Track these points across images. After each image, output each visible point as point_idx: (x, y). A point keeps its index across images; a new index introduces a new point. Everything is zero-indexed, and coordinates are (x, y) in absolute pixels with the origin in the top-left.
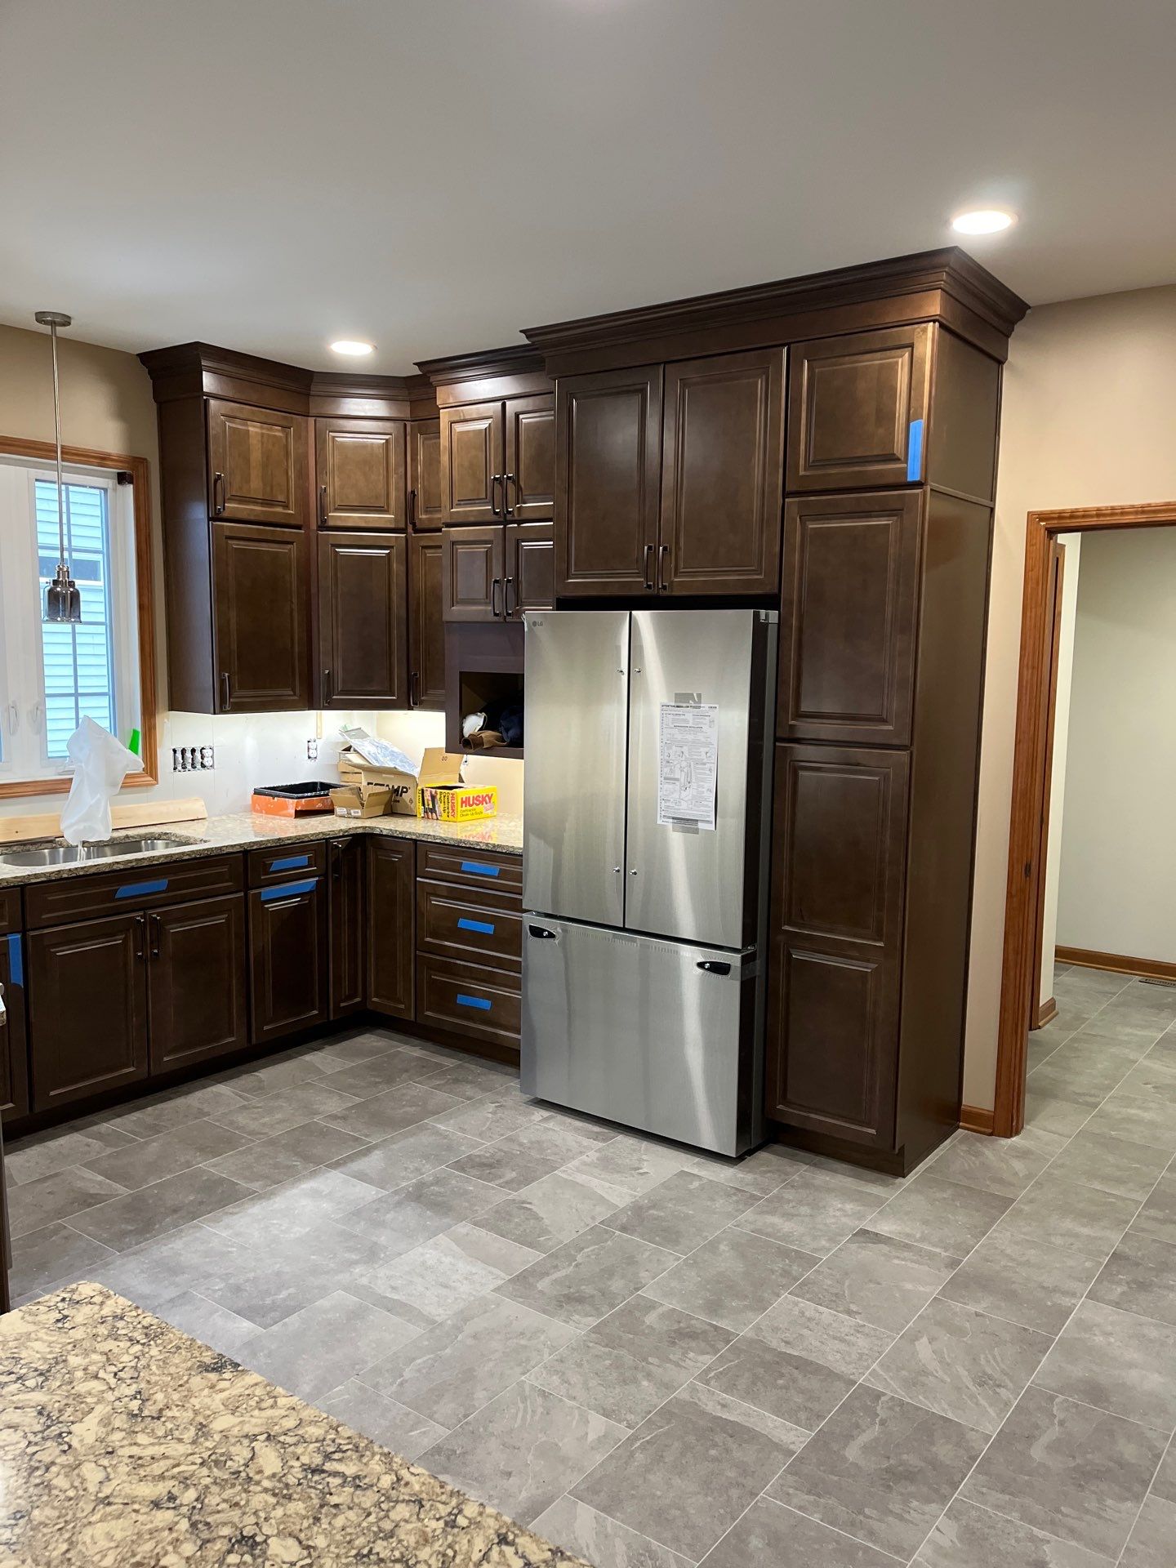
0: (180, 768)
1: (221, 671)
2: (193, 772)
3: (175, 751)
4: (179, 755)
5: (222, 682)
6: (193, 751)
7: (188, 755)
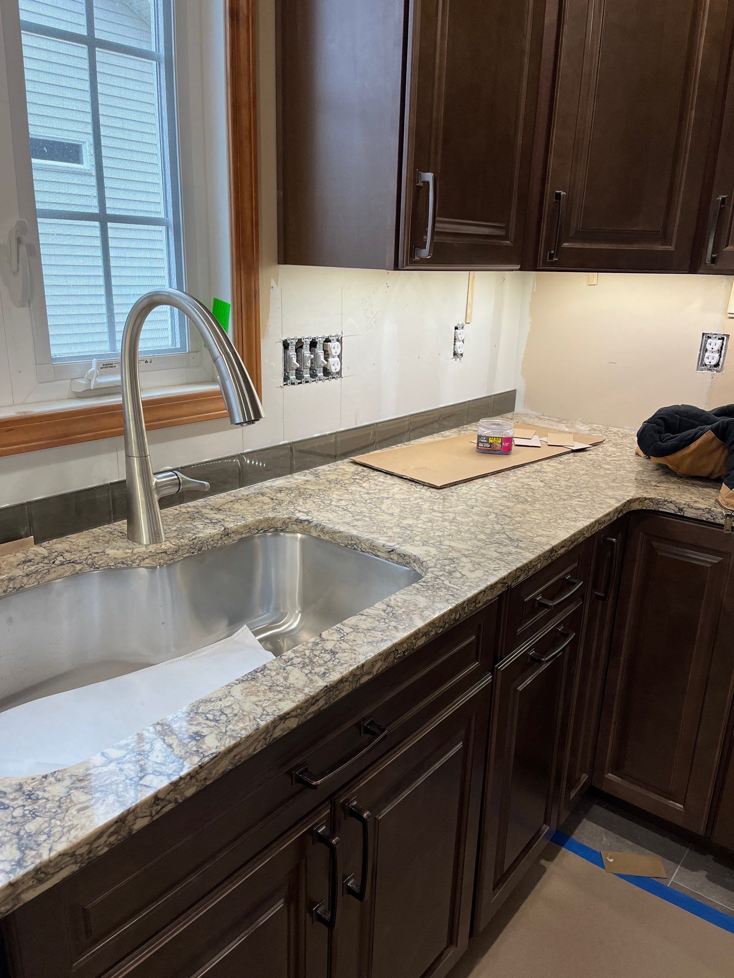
0: (293, 377)
1: (419, 166)
2: (313, 385)
3: (286, 345)
4: (292, 353)
5: (419, 191)
6: (313, 344)
7: (306, 352)
